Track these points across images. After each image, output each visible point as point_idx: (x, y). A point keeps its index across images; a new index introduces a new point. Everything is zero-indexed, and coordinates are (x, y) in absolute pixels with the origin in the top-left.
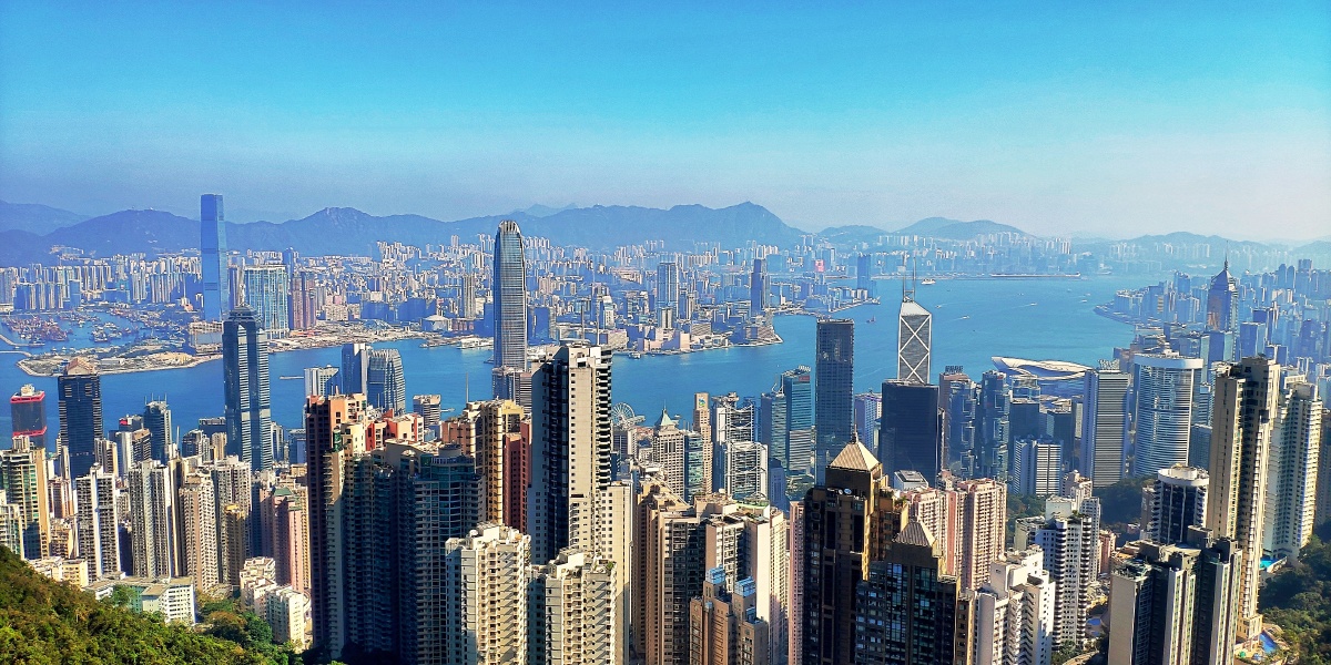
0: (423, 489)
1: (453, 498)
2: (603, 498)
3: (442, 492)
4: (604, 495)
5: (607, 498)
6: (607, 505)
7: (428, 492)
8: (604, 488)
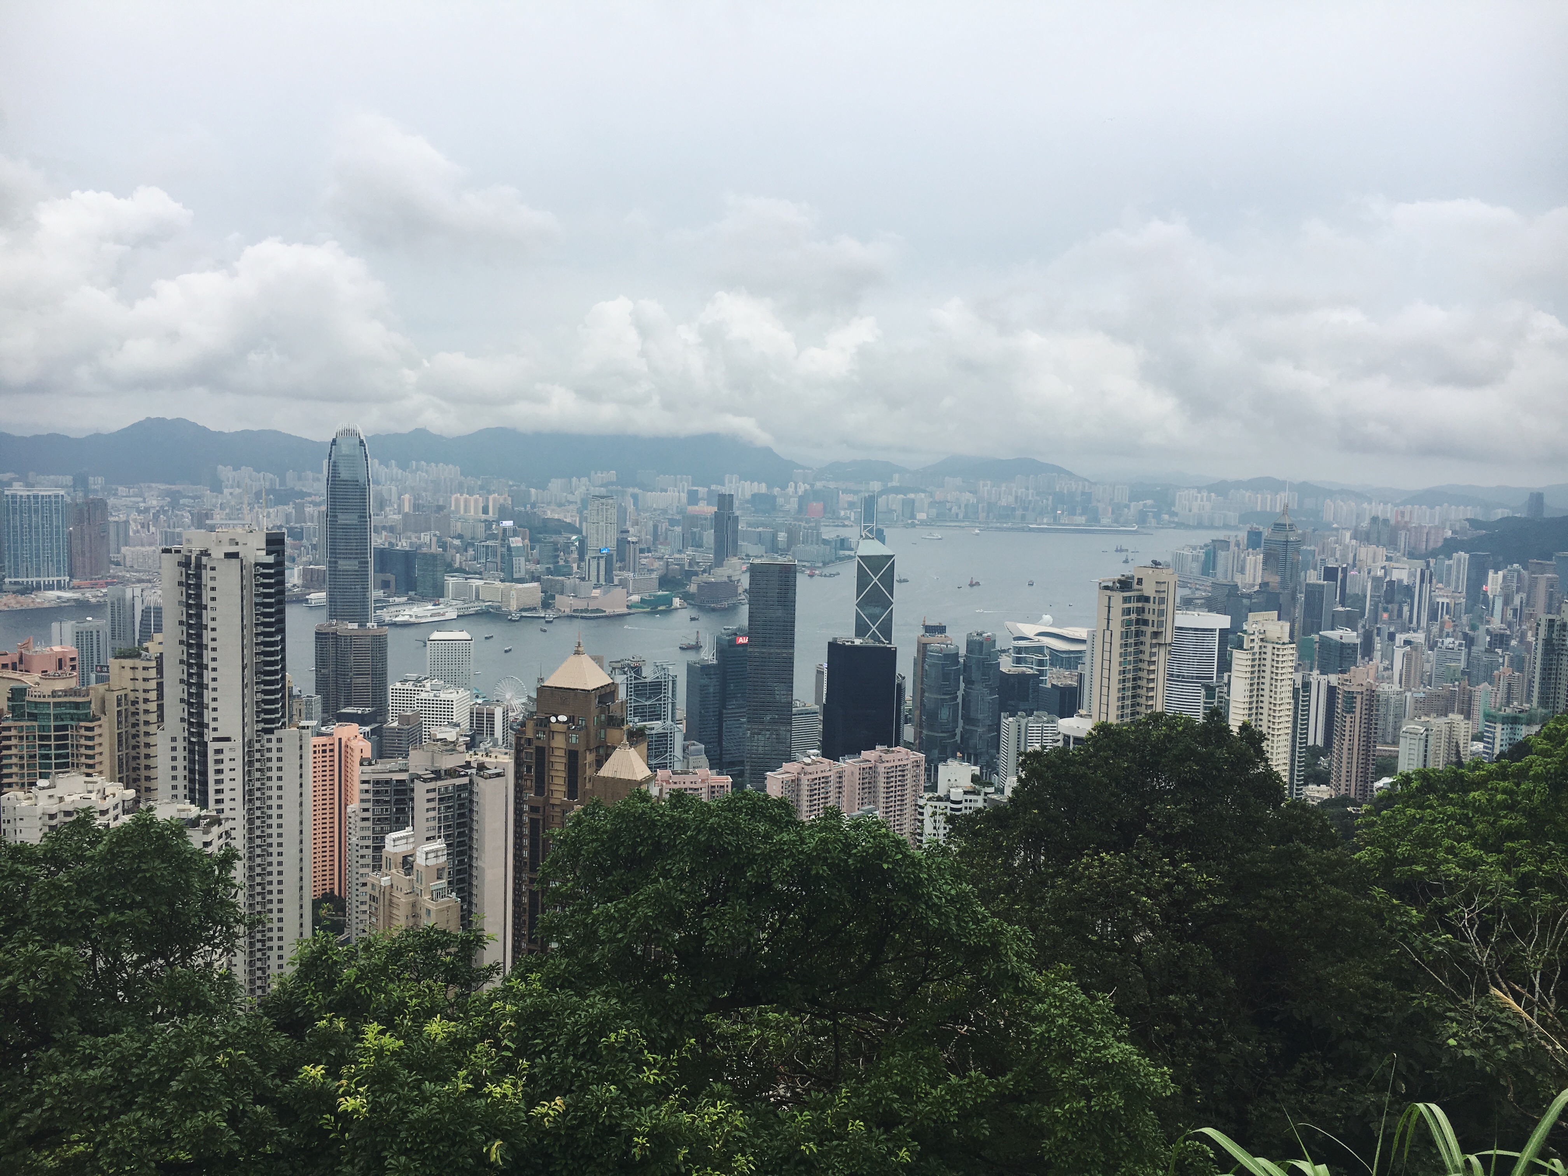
0: (13, 732)
1: (58, 747)
2: (268, 745)
3: (42, 738)
4: (269, 740)
5: (274, 745)
6: (274, 755)
7: (21, 738)
8: (271, 731)
